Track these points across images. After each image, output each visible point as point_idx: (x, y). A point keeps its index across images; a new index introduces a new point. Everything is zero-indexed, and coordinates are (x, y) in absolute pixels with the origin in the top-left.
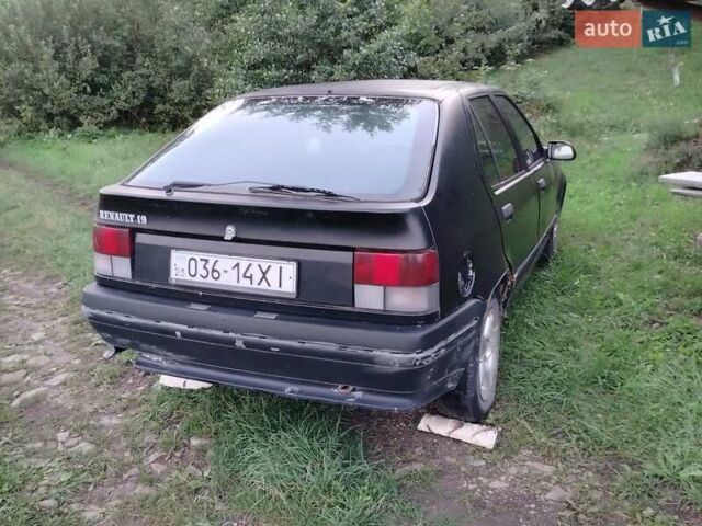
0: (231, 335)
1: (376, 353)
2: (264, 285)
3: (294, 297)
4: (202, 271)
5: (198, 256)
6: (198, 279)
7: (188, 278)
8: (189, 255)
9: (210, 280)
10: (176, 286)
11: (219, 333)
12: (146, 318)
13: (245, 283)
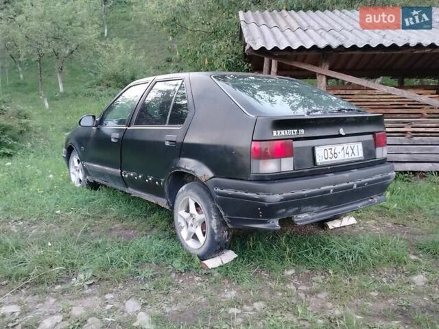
0: (350, 183)
1: (389, 174)
2: (353, 156)
3: (363, 159)
4: (330, 155)
5: (328, 147)
6: (329, 160)
7: (324, 160)
8: (323, 148)
9: (334, 159)
10: (320, 167)
11: (346, 184)
12: (314, 188)
13: (347, 157)
